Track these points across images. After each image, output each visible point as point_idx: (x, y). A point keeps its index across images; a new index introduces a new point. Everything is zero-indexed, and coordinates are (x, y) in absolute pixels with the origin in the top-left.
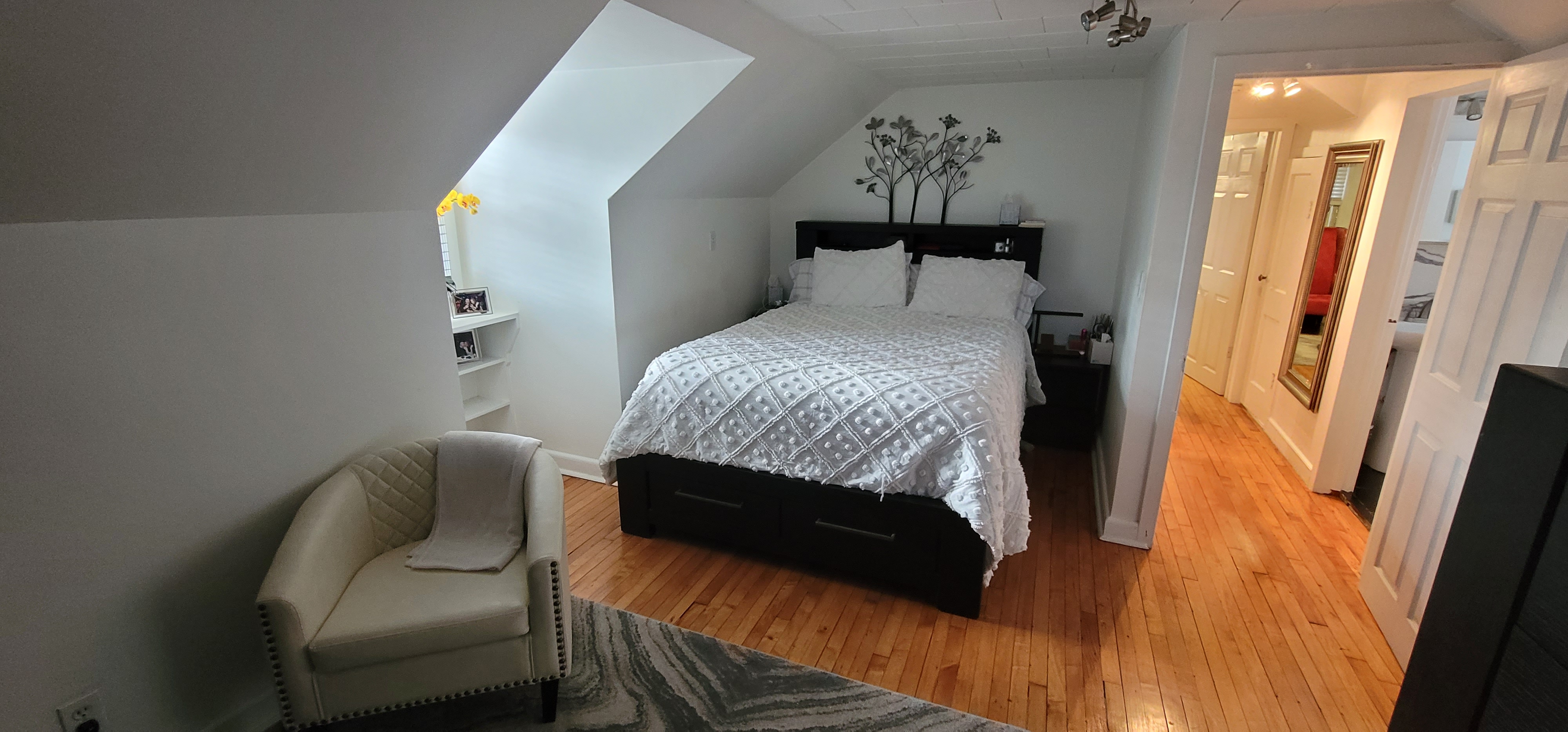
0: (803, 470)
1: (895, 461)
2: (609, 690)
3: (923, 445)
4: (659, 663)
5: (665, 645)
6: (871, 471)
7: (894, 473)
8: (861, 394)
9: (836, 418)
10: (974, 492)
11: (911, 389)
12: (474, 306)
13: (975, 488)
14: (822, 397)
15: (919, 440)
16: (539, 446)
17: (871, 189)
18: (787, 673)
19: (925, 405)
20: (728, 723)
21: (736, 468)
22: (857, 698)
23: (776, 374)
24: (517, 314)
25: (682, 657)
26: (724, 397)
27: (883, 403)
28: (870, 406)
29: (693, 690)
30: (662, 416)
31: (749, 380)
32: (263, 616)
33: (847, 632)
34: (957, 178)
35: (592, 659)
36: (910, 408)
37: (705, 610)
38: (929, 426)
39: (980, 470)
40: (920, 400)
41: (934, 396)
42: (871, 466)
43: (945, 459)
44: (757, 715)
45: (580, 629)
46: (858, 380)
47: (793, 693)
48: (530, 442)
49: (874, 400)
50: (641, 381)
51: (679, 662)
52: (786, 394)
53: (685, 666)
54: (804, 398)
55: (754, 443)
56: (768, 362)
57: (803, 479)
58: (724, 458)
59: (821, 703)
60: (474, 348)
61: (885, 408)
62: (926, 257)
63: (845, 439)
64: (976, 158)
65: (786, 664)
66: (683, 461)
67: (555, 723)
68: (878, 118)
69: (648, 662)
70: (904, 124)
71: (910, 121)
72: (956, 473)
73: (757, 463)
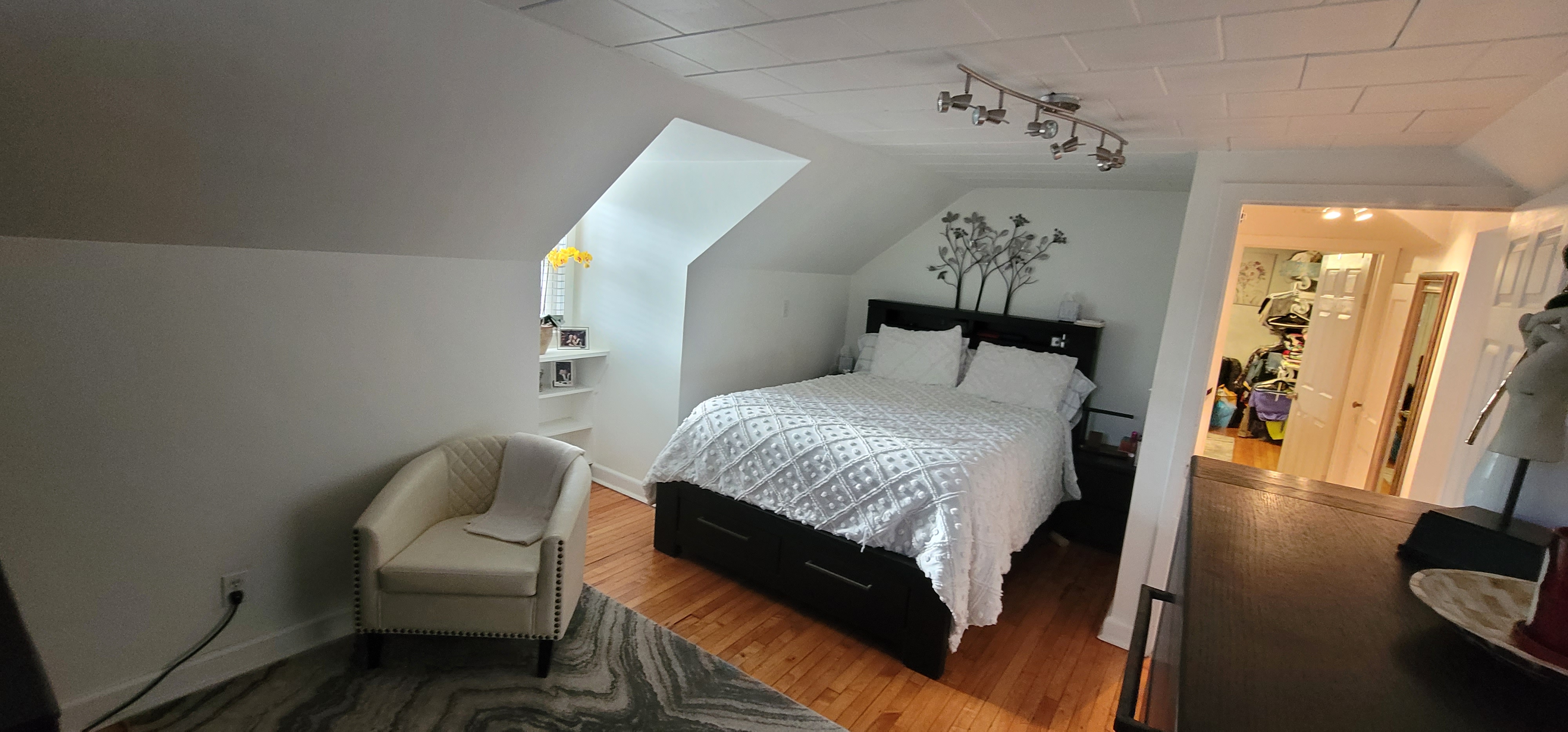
0: (801, 514)
1: (877, 517)
2: (596, 665)
3: (902, 505)
4: (643, 655)
5: (653, 641)
6: (858, 523)
7: (875, 527)
8: (858, 453)
9: (834, 472)
10: (939, 555)
11: (902, 454)
12: (576, 341)
13: (940, 551)
14: (825, 451)
15: (901, 501)
16: (582, 455)
17: (942, 276)
18: (744, 685)
19: (910, 470)
20: (679, 711)
21: (747, 504)
22: (795, 718)
23: (793, 426)
24: (608, 352)
25: (663, 653)
26: (746, 441)
27: (875, 463)
28: (863, 464)
29: (661, 680)
30: (697, 450)
31: (770, 429)
32: (356, 539)
33: (813, 664)
34: (1022, 273)
35: (591, 639)
36: (896, 470)
37: (697, 622)
38: (910, 489)
39: (948, 536)
40: (906, 464)
41: (920, 464)
42: (858, 519)
43: (921, 522)
44: (705, 711)
45: (591, 616)
46: (860, 441)
47: (742, 702)
48: (574, 450)
49: (867, 460)
50: (686, 419)
51: (659, 657)
52: (796, 444)
53: (663, 661)
54: (810, 450)
55: (765, 485)
56: (790, 416)
57: (800, 522)
58: (740, 493)
59: (763, 714)
60: (570, 376)
61: (875, 468)
62: (982, 343)
63: (839, 491)
64: (1042, 256)
65: (747, 678)
66: (707, 491)
67: (545, 679)
68: (954, 213)
69: (634, 652)
70: (977, 220)
71: (982, 218)
72: (928, 536)
73: (766, 503)
